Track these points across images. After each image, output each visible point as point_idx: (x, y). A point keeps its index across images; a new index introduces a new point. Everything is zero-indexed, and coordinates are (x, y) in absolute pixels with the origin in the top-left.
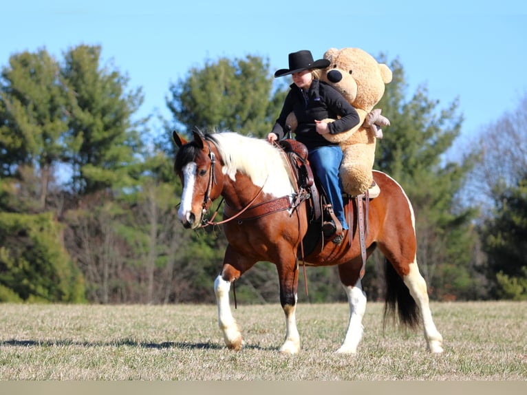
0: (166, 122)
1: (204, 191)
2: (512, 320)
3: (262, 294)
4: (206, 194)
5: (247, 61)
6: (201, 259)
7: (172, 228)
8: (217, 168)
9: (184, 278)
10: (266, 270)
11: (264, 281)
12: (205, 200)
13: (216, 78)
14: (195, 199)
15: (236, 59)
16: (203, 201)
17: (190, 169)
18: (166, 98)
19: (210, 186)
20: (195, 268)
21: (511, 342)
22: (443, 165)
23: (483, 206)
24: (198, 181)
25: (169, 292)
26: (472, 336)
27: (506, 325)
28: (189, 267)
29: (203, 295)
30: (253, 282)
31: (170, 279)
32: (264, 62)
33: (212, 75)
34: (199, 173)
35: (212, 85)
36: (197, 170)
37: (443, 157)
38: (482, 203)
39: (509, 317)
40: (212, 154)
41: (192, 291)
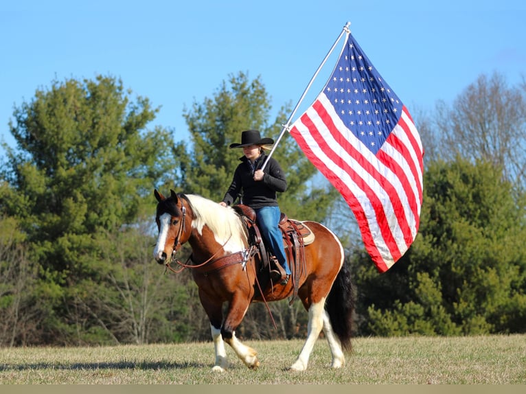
0: (10, 149)
1: (175, 237)
2: (378, 358)
3: (116, 335)
4: (177, 238)
5: (98, 83)
6: (50, 298)
7: (18, 265)
8: (187, 220)
9: (31, 318)
10: (120, 308)
11: (118, 320)
12: (176, 243)
13: (65, 101)
14: (168, 242)
15: (86, 81)
16: (173, 245)
17: (166, 219)
18: (10, 124)
19: (180, 233)
20: (43, 308)
21: (375, 381)
22: (308, 192)
23: (352, 236)
24: (171, 229)
25: (14, 334)
26: (334, 376)
27: (371, 362)
28: (38, 306)
29: (52, 336)
30: (105, 322)
31: (15, 320)
32: (117, 84)
33: (60, 99)
34: (172, 223)
35: (61, 110)
36: (171, 221)
37: (308, 183)
38: (350, 232)
39: (375, 354)
40: (183, 208)
41: (41, 332)
